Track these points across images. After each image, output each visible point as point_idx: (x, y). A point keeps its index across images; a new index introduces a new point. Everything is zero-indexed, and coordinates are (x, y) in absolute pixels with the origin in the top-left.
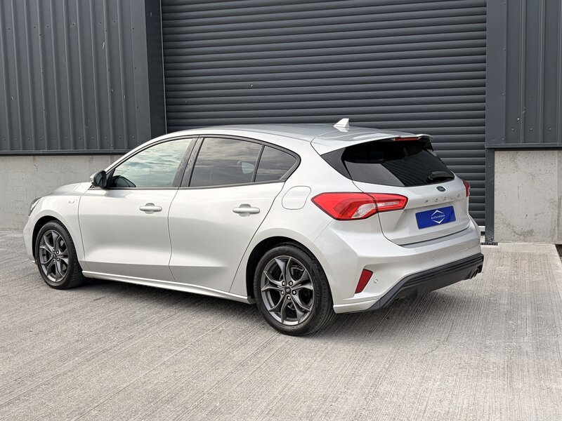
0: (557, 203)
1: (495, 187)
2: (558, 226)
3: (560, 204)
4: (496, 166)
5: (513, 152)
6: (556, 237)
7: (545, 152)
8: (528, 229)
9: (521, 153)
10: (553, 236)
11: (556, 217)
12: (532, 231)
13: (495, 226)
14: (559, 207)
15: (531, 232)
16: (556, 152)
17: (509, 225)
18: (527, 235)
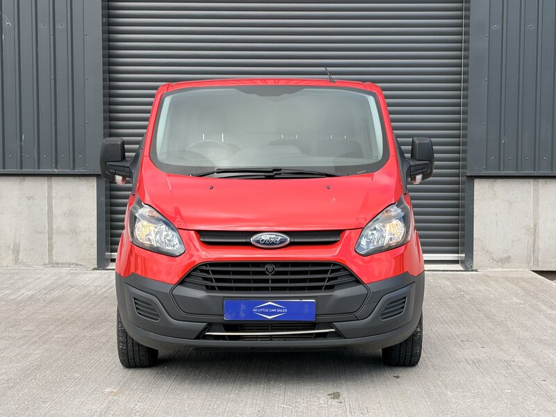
0: (532, 230)
1: (475, 214)
2: (534, 251)
3: (535, 231)
4: (476, 193)
5: (492, 180)
6: (532, 264)
7: (521, 180)
8: (505, 255)
9: (500, 181)
11: (531, 243)
12: (509, 257)
13: (475, 253)
14: (535, 234)
16: (532, 181)
17: (487, 252)
18: (505, 261)
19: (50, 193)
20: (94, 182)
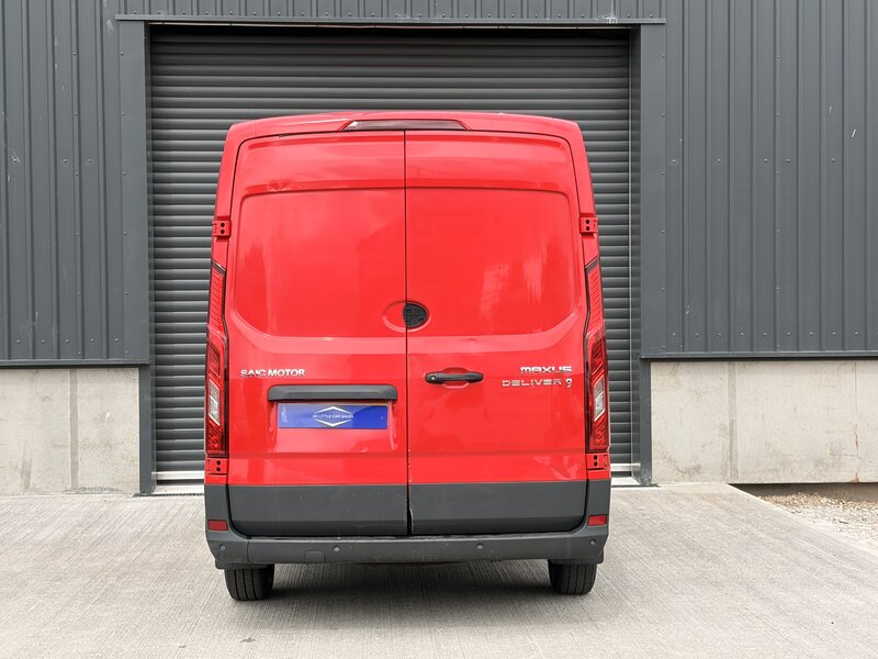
0: (728, 430)
1: (653, 410)
2: (731, 457)
3: (732, 430)
4: (653, 381)
5: (673, 363)
6: (729, 475)
7: (712, 364)
8: (694, 464)
9: (683, 367)
10: (724, 473)
11: (727, 448)
12: (699, 467)
13: (654, 462)
14: (731, 435)
15: (697, 469)
16: (726, 364)
17: (670, 460)
18: (694, 472)
19: (73, 391)
20: (135, 375)
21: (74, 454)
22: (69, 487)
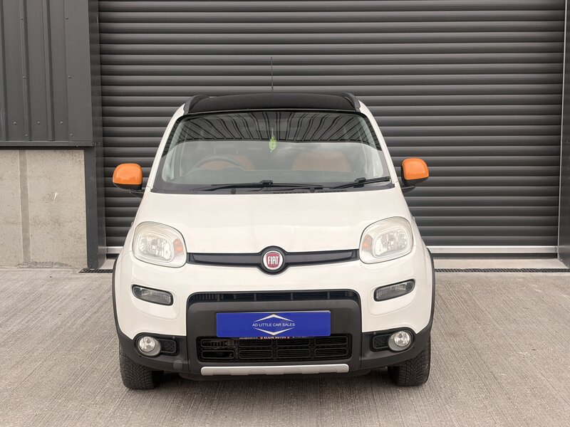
20: (80, 156)
21: (25, 230)
22: (22, 261)
